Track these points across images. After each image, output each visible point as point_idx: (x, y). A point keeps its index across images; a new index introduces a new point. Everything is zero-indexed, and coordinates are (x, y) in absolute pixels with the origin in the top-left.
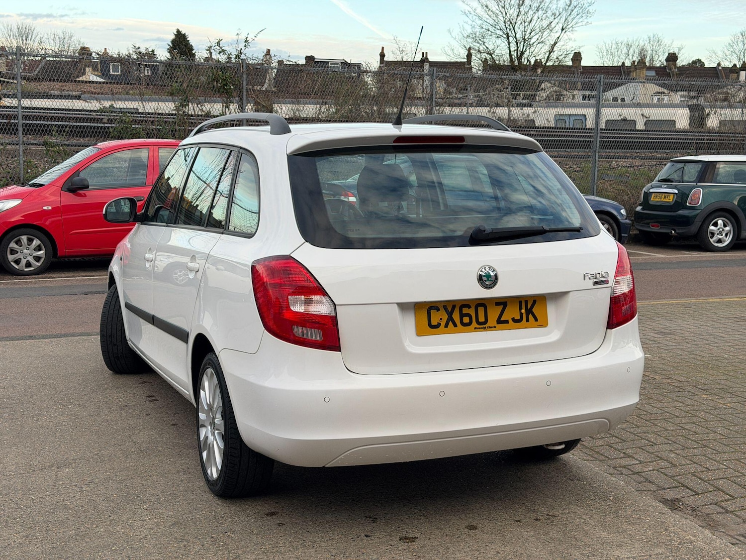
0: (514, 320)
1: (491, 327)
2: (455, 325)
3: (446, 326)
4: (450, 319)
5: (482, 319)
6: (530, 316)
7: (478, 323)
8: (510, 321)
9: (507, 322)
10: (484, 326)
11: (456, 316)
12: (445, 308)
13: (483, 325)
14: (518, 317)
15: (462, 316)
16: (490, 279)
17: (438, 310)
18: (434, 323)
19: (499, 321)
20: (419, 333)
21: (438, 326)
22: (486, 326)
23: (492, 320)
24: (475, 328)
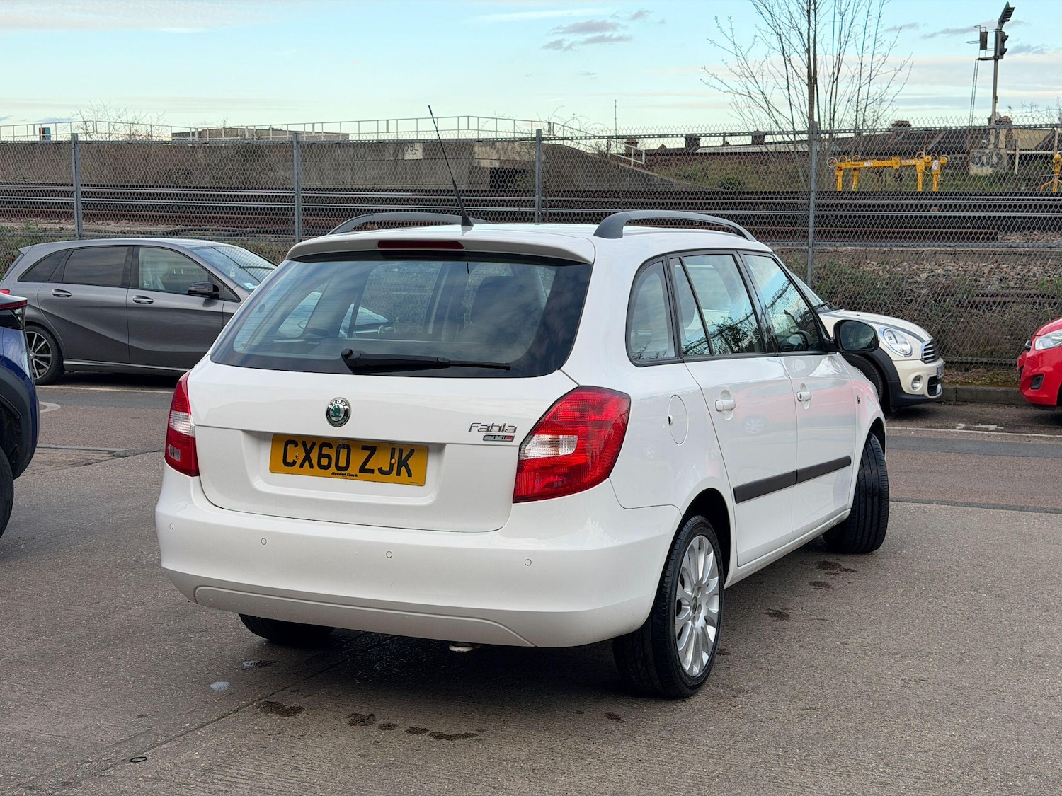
0: (381, 470)
1: (352, 475)
2: (311, 466)
3: (302, 466)
4: (307, 458)
5: (342, 463)
6: (403, 469)
7: (337, 467)
8: (376, 471)
9: (371, 471)
10: (344, 472)
11: (314, 456)
12: (304, 444)
13: (342, 471)
14: (386, 468)
15: (321, 456)
16: (337, 414)
17: (296, 445)
18: (289, 460)
19: (362, 470)
20: (273, 469)
21: (293, 464)
22: (346, 472)
23: (354, 467)
24: (333, 473)
